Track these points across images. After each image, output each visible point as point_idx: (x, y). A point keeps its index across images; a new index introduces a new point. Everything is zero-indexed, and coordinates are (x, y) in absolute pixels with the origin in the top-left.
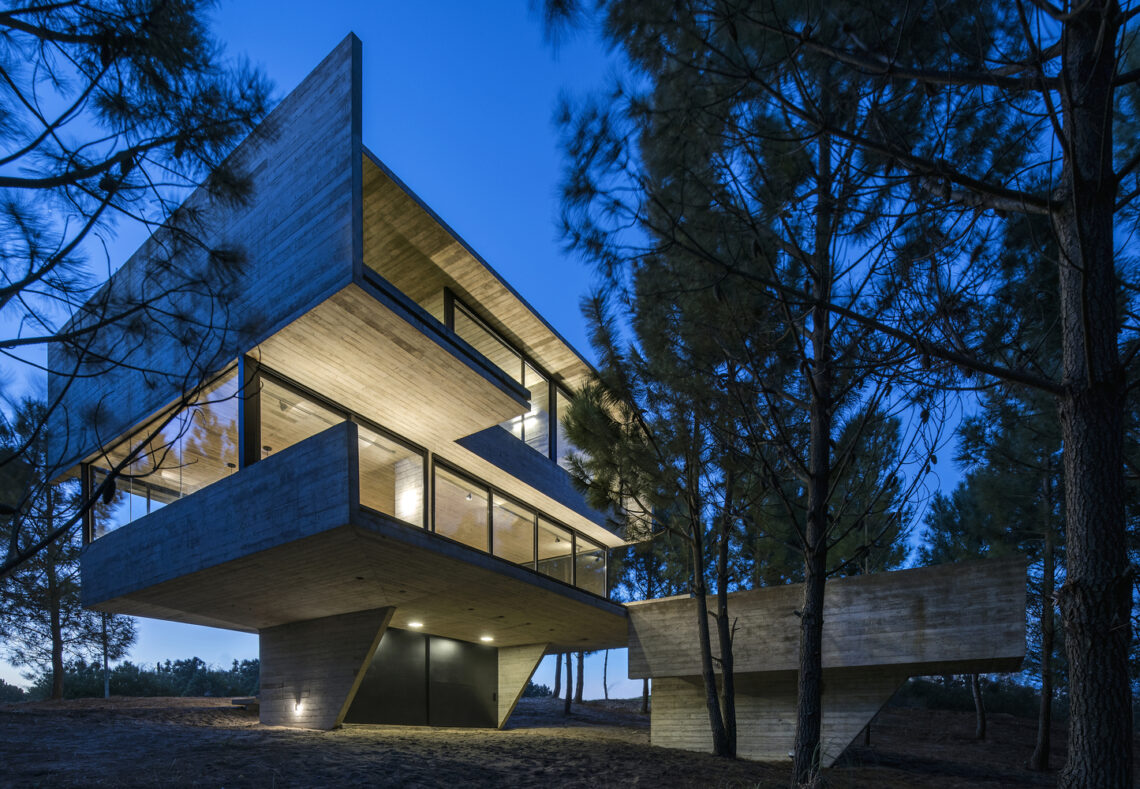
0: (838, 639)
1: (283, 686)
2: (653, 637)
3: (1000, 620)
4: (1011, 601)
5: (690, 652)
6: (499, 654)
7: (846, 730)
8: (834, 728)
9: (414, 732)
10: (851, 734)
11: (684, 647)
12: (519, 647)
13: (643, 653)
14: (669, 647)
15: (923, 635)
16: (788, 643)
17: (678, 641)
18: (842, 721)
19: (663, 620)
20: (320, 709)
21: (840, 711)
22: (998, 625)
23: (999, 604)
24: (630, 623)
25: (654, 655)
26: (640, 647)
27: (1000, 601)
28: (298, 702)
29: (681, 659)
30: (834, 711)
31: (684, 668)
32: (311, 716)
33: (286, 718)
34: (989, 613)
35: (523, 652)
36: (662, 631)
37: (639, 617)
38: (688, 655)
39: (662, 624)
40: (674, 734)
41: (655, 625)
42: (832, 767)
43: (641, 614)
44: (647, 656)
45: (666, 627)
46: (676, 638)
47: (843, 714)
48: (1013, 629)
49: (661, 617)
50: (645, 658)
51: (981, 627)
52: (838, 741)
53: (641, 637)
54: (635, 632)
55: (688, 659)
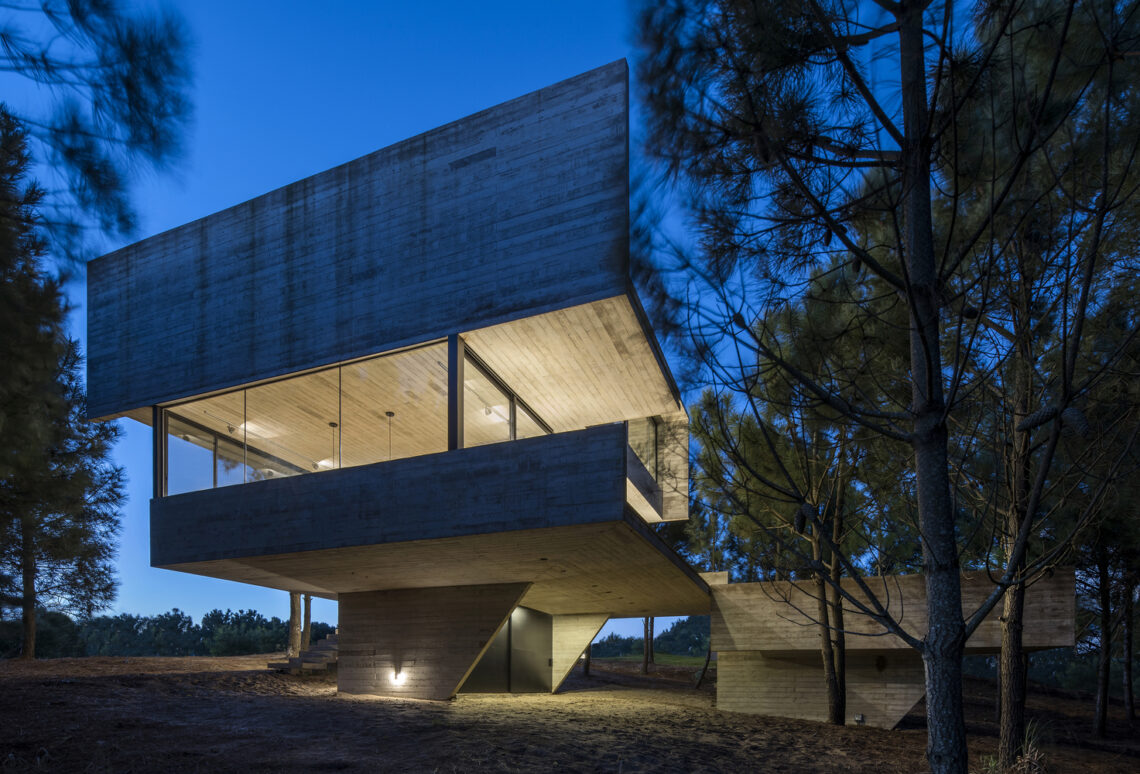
0: (917, 625)
1: (374, 654)
2: (738, 614)
3: (1055, 616)
4: (1062, 602)
5: (775, 630)
6: (554, 621)
7: (906, 699)
8: (896, 697)
9: (501, 700)
10: (910, 702)
11: (769, 625)
12: (578, 615)
13: (726, 628)
14: (754, 624)
15: (992, 625)
16: (871, 626)
17: (764, 619)
18: (903, 691)
19: (748, 600)
20: (429, 679)
21: (901, 683)
22: (1053, 620)
23: (1054, 604)
24: (713, 601)
25: (738, 631)
26: (724, 622)
27: (1054, 602)
28: (398, 670)
29: (766, 636)
30: (896, 683)
31: (770, 644)
32: (416, 685)
33: (379, 688)
34: (1046, 611)
35: (581, 620)
36: (746, 609)
37: (723, 596)
38: (772, 632)
39: (747, 603)
40: (741, 700)
41: (739, 604)
42: (894, 729)
43: (725, 594)
44: (731, 631)
45: (751, 607)
46: (762, 617)
47: (904, 686)
48: (1065, 624)
49: (745, 597)
50: (728, 633)
51: (1040, 621)
52: (899, 708)
53: (725, 614)
54: (718, 610)
55: (773, 636)
